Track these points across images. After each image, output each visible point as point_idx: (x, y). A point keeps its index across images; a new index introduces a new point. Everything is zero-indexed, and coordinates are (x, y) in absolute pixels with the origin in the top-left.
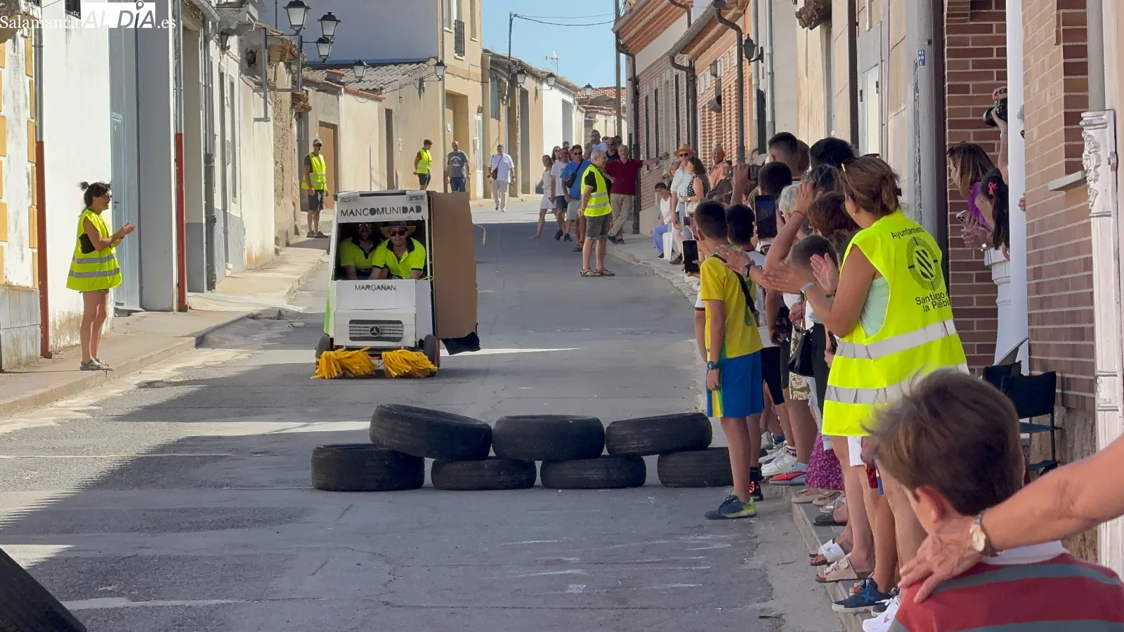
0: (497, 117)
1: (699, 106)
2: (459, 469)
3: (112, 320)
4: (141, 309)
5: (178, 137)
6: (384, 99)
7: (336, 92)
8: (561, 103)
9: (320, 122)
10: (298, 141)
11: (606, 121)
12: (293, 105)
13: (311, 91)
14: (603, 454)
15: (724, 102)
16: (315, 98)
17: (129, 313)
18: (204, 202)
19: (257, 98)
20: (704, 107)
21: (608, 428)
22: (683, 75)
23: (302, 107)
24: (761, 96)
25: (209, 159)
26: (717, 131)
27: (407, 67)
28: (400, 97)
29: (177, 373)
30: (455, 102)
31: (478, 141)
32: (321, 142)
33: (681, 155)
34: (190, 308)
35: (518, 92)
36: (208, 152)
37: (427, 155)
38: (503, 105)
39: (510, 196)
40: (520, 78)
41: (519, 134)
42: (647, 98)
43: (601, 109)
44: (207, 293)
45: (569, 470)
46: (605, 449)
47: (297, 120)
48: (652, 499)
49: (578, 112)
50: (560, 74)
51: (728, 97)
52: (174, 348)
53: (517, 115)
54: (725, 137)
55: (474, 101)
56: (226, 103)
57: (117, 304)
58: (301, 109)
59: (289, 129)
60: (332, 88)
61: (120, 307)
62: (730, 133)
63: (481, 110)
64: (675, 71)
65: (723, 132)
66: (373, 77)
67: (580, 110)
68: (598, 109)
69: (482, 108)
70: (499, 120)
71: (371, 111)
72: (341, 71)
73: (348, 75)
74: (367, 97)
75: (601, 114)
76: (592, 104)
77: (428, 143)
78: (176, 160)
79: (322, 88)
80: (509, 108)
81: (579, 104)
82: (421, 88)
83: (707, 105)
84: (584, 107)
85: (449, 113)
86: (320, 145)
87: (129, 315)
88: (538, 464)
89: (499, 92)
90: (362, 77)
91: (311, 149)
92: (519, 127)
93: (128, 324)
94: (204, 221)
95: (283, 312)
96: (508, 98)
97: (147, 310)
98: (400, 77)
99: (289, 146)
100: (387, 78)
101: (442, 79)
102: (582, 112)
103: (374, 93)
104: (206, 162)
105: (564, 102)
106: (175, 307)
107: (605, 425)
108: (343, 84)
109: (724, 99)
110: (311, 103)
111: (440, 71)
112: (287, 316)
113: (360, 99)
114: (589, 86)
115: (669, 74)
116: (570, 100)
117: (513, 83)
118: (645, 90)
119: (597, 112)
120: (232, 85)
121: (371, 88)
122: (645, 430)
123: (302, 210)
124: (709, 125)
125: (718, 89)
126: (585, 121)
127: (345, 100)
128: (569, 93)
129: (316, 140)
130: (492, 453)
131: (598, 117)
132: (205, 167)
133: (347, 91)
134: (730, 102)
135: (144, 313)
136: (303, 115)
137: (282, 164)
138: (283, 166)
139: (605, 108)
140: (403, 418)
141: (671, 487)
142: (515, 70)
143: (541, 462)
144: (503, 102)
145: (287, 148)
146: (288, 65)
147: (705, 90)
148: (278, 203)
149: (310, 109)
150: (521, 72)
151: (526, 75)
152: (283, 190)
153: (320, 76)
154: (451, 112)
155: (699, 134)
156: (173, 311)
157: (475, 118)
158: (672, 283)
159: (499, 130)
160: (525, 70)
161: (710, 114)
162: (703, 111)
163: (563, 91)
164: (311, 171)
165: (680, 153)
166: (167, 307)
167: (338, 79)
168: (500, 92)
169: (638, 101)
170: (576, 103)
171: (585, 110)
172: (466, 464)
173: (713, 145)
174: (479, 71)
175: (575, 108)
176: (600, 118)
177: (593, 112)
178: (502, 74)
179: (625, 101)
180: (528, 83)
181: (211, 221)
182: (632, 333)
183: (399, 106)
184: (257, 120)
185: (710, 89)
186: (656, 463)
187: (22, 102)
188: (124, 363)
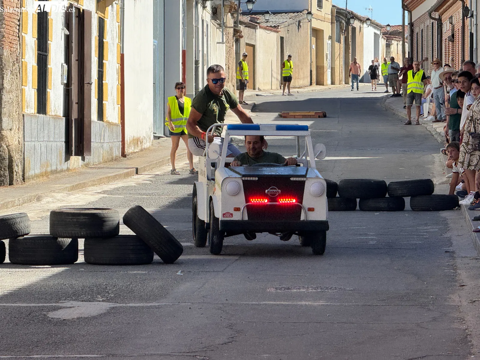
0: (339, 41)
1: (444, 39)
3: (153, 141)
4: (164, 136)
5: (184, 52)
6: (280, 31)
7: (255, 28)
8: (373, 34)
9: (246, 43)
10: (236, 53)
11: (397, 44)
12: (234, 35)
13: (243, 27)
14: (386, 196)
15: (456, 37)
16: (244, 31)
17: (159, 138)
18: (194, 84)
19: (219, 33)
20: (446, 39)
21: (388, 185)
22: (435, 23)
23: (239, 36)
24: (472, 35)
25: (197, 62)
26: (452, 52)
27: (292, 14)
28: (288, 31)
29: (186, 165)
30: (317, 33)
31: (329, 54)
32: (246, 54)
33: (435, 64)
35: (350, 28)
36: (196, 59)
38: (342, 35)
39: (345, 84)
40: (352, 21)
41: (350, 51)
42: (417, 34)
43: (395, 37)
45: (371, 203)
46: (387, 194)
47: (235, 43)
48: (407, 215)
49: (383, 39)
50: (373, 18)
51: (458, 34)
53: (350, 40)
54: (456, 55)
55: (327, 32)
56: (204, 35)
57: (154, 133)
58: (237, 36)
59: (232, 47)
60: (252, 25)
61: (155, 135)
62: (458, 53)
63: (330, 38)
64: (432, 21)
65: (455, 52)
66: (274, 20)
68: (393, 37)
70: (340, 43)
71: (273, 38)
72: (257, 16)
73: (261, 19)
74: (271, 30)
75: (395, 40)
76: (390, 35)
78: (182, 63)
79: (248, 26)
80: (345, 37)
81: (383, 35)
82: (299, 26)
83: (447, 38)
84: (386, 36)
85: (314, 39)
86: (246, 56)
87: (159, 139)
89: (340, 28)
90: (268, 20)
91: (241, 58)
92: (351, 47)
93: (159, 143)
95: (233, 139)
96: (345, 31)
98: (288, 20)
99: (232, 56)
100: (281, 20)
101: (310, 21)
102: (385, 39)
103: (274, 28)
104: (195, 64)
105: (375, 34)
107: (388, 183)
108: (258, 23)
109: (456, 35)
110: (243, 34)
111: (309, 17)
112: (235, 141)
113: (267, 32)
114: (388, 25)
115: (429, 22)
116: (378, 32)
117: (348, 23)
118: (416, 30)
119: (393, 39)
120: (207, 25)
121: (273, 26)
122: (405, 186)
124: (448, 49)
125: (453, 30)
126: (386, 44)
127: (259, 32)
128: (378, 29)
129: (245, 53)
130: (338, 195)
131: (393, 42)
132: (195, 67)
133: (260, 27)
134: (458, 37)
135: (166, 138)
136: (239, 40)
137: (228, 66)
138: (229, 66)
139: (397, 37)
141: (416, 211)
142: (349, 16)
143: (359, 199)
144: (342, 34)
145: (231, 57)
146: (232, 15)
147: (446, 31)
149: (242, 37)
150: (352, 18)
151: (355, 19)
152: (229, 78)
153: (246, 19)
155: (443, 53)
157: (327, 42)
158: (426, 128)
159: (340, 48)
160: (354, 17)
161: (448, 43)
162: (445, 41)
163: (374, 27)
164: (242, 69)
167: (256, 21)
169: (413, 35)
170: (382, 34)
173: (450, 59)
174: (330, 17)
175: (381, 37)
177: (391, 39)
178: (342, 19)
179: (407, 34)
180: (356, 24)
182: (405, 151)
183: (287, 35)
184: (218, 43)
185: (449, 30)
186: (409, 200)
187: (115, 35)
188: (161, 160)
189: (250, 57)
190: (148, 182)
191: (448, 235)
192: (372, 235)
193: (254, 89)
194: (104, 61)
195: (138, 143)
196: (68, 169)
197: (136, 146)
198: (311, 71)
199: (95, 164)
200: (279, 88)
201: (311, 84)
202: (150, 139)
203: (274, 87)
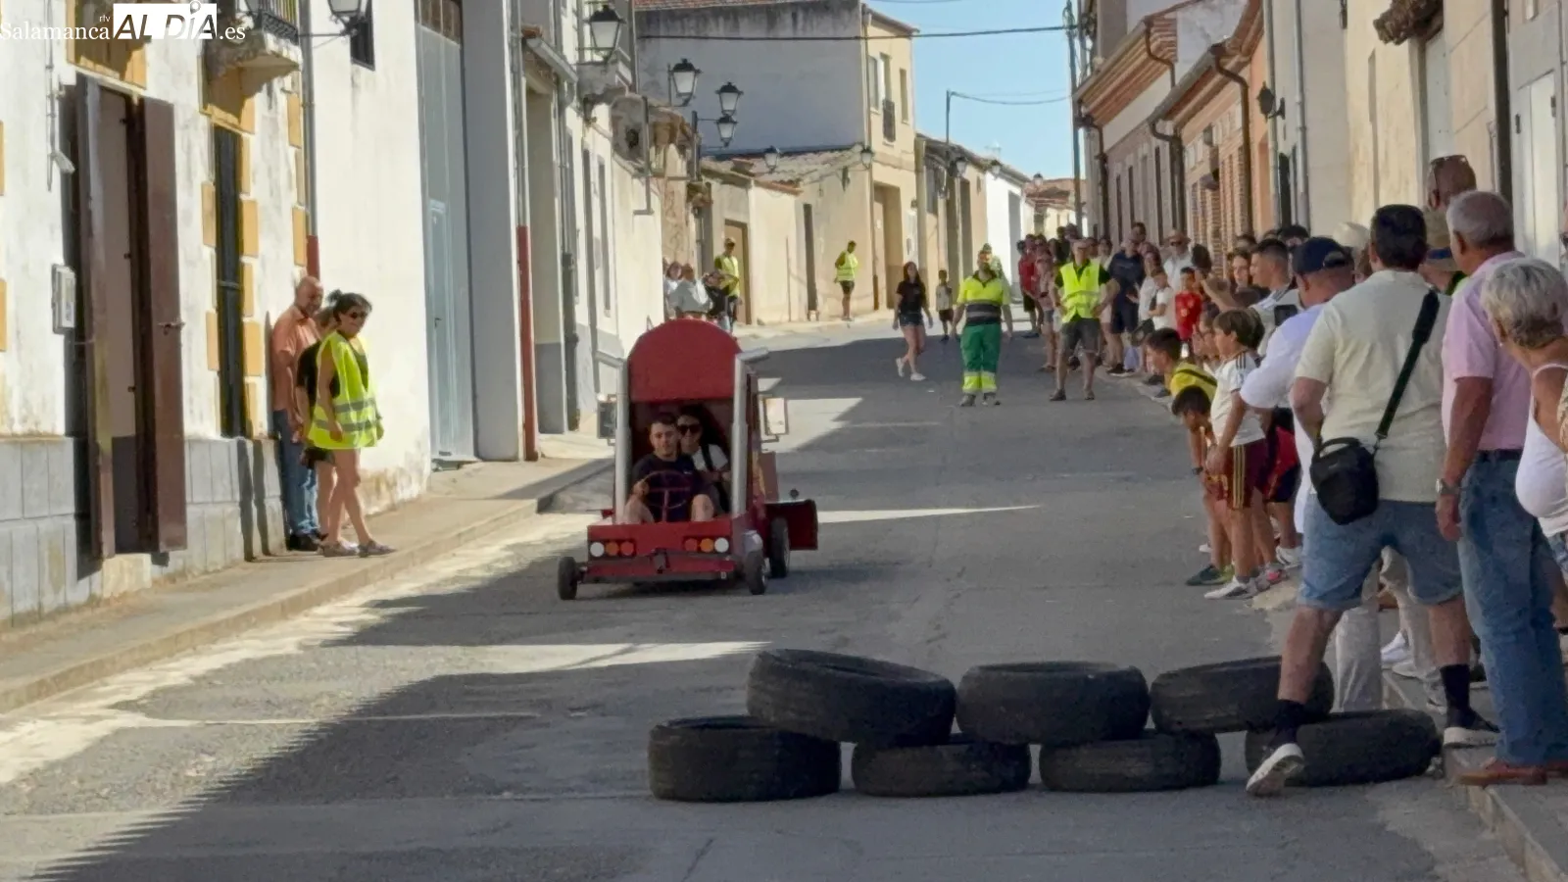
0: (934, 211)
1: (1189, 183)
2: (899, 761)
3: (430, 478)
4: (475, 459)
5: (521, 232)
6: (802, 192)
7: (744, 184)
8: (1007, 195)
9: (727, 221)
10: (697, 241)
11: (1059, 216)
12: (689, 197)
13: (715, 185)
14: (1146, 728)
15: (1224, 178)
16: (719, 192)
17: (459, 465)
18: (561, 317)
19: (638, 185)
20: (1195, 185)
21: (1155, 685)
22: (1166, 149)
23: (702, 200)
24: (1284, 164)
25: (568, 260)
26: (1213, 214)
27: (828, 155)
28: (821, 190)
30: (885, 194)
31: (912, 239)
34: (543, 456)
35: (957, 182)
36: (566, 251)
37: (852, 259)
38: (941, 197)
40: (960, 166)
41: (960, 232)
42: (1118, 180)
43: (1056, 202)
44: (568, 435)
45: (1088, 760)
46: (1150, 718)
47: (695, 216)
49: (1027, 206)
50: (1003, 161)
51: (1229, 170)
52: (509, 515)
53: (957, 210)
54: (1223, 223)
55: (908, 193)
56: (592, 190)
57: (437, 453)
58: (702, 208)
59: (684, 227)
60: (740, 180)
61: (444, 458)
62: (1232, 219)
63: (915, 204)
64: (1156, 142)
65: (1223, 217)
66: (788, 167)
67: (1029, 204)
68: (1050, 202)
69: (917, 202)
70: (937, 215)
71: (787, 206)
72: (751, 161)
73: (758, 166)
74: (782, 190)
75: (1055, 207)
76: (1045, 196)
77: (852, 245)
78: (519, 262)
79: (727, 180)
80: (947, 201)
81: (1028, 196)
82: (845, 180)
83: (1199, 183)
84: (1033, 200)
85: (879, 207)
87: (456, 468)
88: (1035, 750)
89: (936, 182)
90: (775, 167)
92: (960, 223)
93: (455, 481)
94: (562, 341)
96: (946, 189)
97: (485, 459)
98: (820, 167)
99: (685, 247)
100: (804, 169)
101: (869, 168)
102: (1032, 206)
103: (790, 186)
104: (563, 264)
105: (1011, 194)
106: (521, 454)
107: (1150, 681)
108: (753, 175)
109: (1223, 173)
110: (714, 196)
111: (867, 159)
113: (775, 194)
114: (1038, 176)
115: (1148, 146)
116: (1018, 192)
117: (952, 171)
118: (1116, 169)
119: (1049, 205)
120: (602, 168)
121: (786, 180)
125: (1214, 159)
126: (1035, 215)
127: (756, 194)
128: (1015, 184)
130: (956, 730)
131: (1049, 210)
132: (563, 271)
133: (758, 184)
134: (1231, 176)
135: (481, 464)
136: (704, 210)
139: (1060, 201)
140: (804, 676)
142: (954, 156)
143: (1039, 747)
144: (940, 194)
145: (682, 250)
146: (682, 149)
147: (1196, 163)
149: (713, 204)
150: (961, 159)
151: (967, 163)
153: (725, 167)
154: (881, 206)
155: (1189, 219)
156: (517, 460)
157: (908, 214)
159: (936, 225)
160: (965, 157)
161: (1203, 194)
162: (1194, 190)
163: (1010, 181)
166: (510, 454)
167: (746, 168)
168: (938, 182)
169: (1106, 184)
170: (1025, 195)
171: (1034, 204)
172: (909, 752)
174: (912, 158)
175: (1023, 201)
176: (1051, 213)
177: (1043, 206)
178: (939, 163)
180: (970, 173)
181: (572, 341)
182: (1127, 479)
183: (820, 200)
184: (638, 213)
185: (1202, 161)
187: (283, 180)
188: (428, 543)
193: (748, 321)
194: (245, 259)
195: (378, 489)
196: (93, 601)
197: (374, 498)
198: (875, 279)
199: (211, 569)
200: (805, 317)
201: (876, 306)
202: (420, 472)
203: (794, 317)
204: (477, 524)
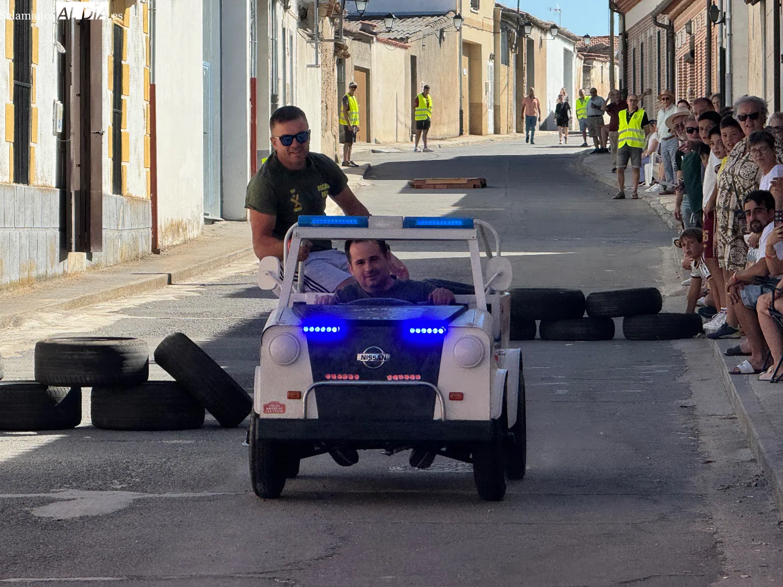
0: (506, 62)
1: (677, 58)
3: (202, 227)
4: (221, 219)
5: (253, 81)
6: (410, 47)
7: (369, 41)
8: (563, 51)
9: (355, 66)
10: (338, 83)
11: (602, 67)
12: (336, 53)
13: (348, 40)
14: (584, 316)
15: (697, 56)
16: (352, 47)
17: (213, 221)
20: (681, 59)
21: (588, 297)
22: (664, 32)
23: (343, 54)
24: (723, 52)
25: (274, 98)
26: (690, 79)
27: (430, 19)
28: (423, 46)
30: (470, 49)
31: (490, 83)
32: (355, 84)
33: (664, 99)
35: (525, 42)
36: (274, 93)
38: (512, 52)
39: (517, 132)
40: (527, 29)
41: (525, 78)
42: (634, 49)
43: (598, 56)
45: (560, 327)
46: (586, 313)
47: (337, 65)
48: (618, 346)
49: (578, 58)
50: (562, 26)
51: (700, 51)
53: (524, 61)
54: (697, 84)
55: (487, 49)
56: (287, 53)
57: (205, 214)
58: (341, 54)
59: (332, 73)
60: (365, 37)
61: (206, 217)
62: (701, 82)
63: (492, 57)
64: (658, 29)
65: (696, 80)
66: (400, 28)
67: (579, 57)
68: (595, 56)
69: (494, 55)
70: (509, 66)
71: (398, 57)
72: (373, 22)
73: (379, 26)
74: (396, 45)
75: (598, 60)
76: (590, 52)
78: (250, 99)
80: (517, 55)
81: (579, 51)
82: (441, 38)
83: (683, 58)
84: (582, 55)
85: (465, 60)
86: (355, 87)
87: (213, 223)
88: (538, 323)
90: (391, 28)
91: (348, 90)
92: (526, 72)
93: (213, 230)
96: (516, 46)
97: (226, 220)
98: (423, 28)
99: (332, 88)
100: (412, 29)
101: (459, 30)
102: (581, 59)
103: (401, 42)
104: (272, 101)
105: (566, 51)
107: (586, 295)
108: (374, 34)
109: (697, 53)
110: (349, 51)
111: (458, 23)
113: (389, 47)
114: (587, 36)
115: (653, 30)
116: (571, 48)
117: (521, 33)
118: (633, 43)
119: (594, 59)
120: (290, 37)
121: (399, 37)
122: (614, 300)
123: (340, 143)
124: (684, 74)
125: (692, 44)
126: (584, 66)
127: (376, 47)
128: (570, 43)
129: (353, 83)
131: (595, 63)
132: (272, 105)
133: (378, 40)
134: (701, 56)
135: (224, 222)
136: (343, 61)
137: (326, 103)
138: (327, 105)
139: (601, 55)
141: (633, 340)
142: (522, 22)
143: (539, 321)
144: (511, 50)
145: (330, 89)
146: (332, 20)
147: (681, 45)
148: (323, 136)
149: (348, 56)
150: (528, 24)
151: (533, 27)
152: (327, 124)
153: (356, 26)
154: (467, 59)
155: (676, 82)
156: (246, 221)
157: (487, 65)
158: (649, 205)
159: (508, 73)
160: (531, 22)
161: (685, 65)
162: (680, 63)
163: (565, 40)
164: (349, 109)
165: (662, 97)
166: (242, 217)
167: (370, 29)
168: (510, 42)
169: (627, 52)
170: (576, 51)
171: (583, 57)
173: (687, 91)
174: (492, 23)
175: (575, 55)
176: (597, 65)
177: (590, 59)
178: (511, 26)
179: (618, 50)
180: (534, 34)
182: (614, 242)
183: (422, 53)
184: (309, 66)
185: (685, 44)
186: (622, 321)
187: (140, 54)
188: (217, 258)
189: (361, 89)
190: (196, 294)
191: (685, 379)
192: (561, 380)
193: (368, 141)
194: (123, 97)
195: (178, 231)
196: (65, 274)
197: (176, 235)
198: (461, 112)
199: (108, 265)
200: (409, 139)
201: (461, 133)
202: (198, 223)
203: (400, 139)
204: (238, 252)
